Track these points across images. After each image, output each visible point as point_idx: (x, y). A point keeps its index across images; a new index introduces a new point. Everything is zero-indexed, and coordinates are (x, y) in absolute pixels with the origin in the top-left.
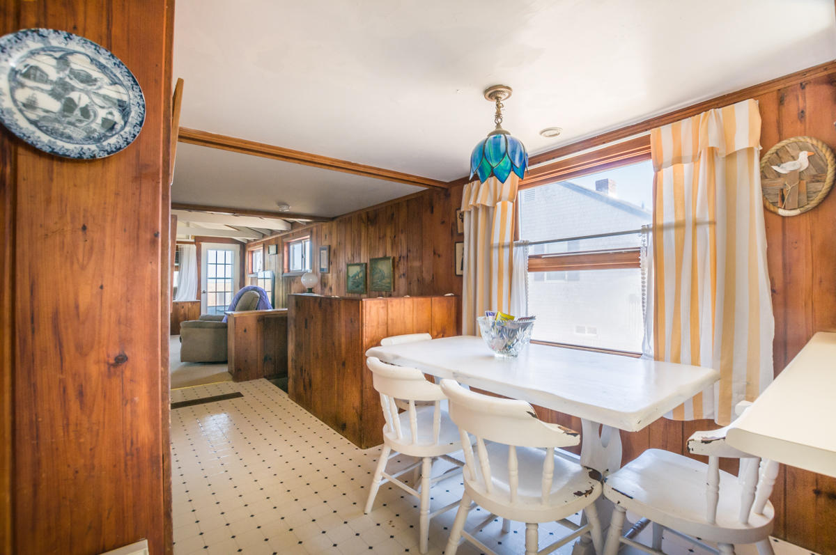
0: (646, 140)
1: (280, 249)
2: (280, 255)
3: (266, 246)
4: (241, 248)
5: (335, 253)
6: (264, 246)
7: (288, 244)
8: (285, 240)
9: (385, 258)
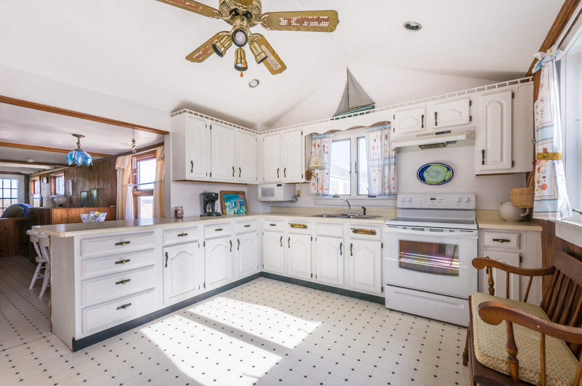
0: (155, 151)
1: (50, 181)
2: (50, 184)
3: (41, 177)
4: (25, 178)
5: (76, 185)
6: (40, 178)
7: (55, 178)
8: (52, 175)
9: (95, 189)
